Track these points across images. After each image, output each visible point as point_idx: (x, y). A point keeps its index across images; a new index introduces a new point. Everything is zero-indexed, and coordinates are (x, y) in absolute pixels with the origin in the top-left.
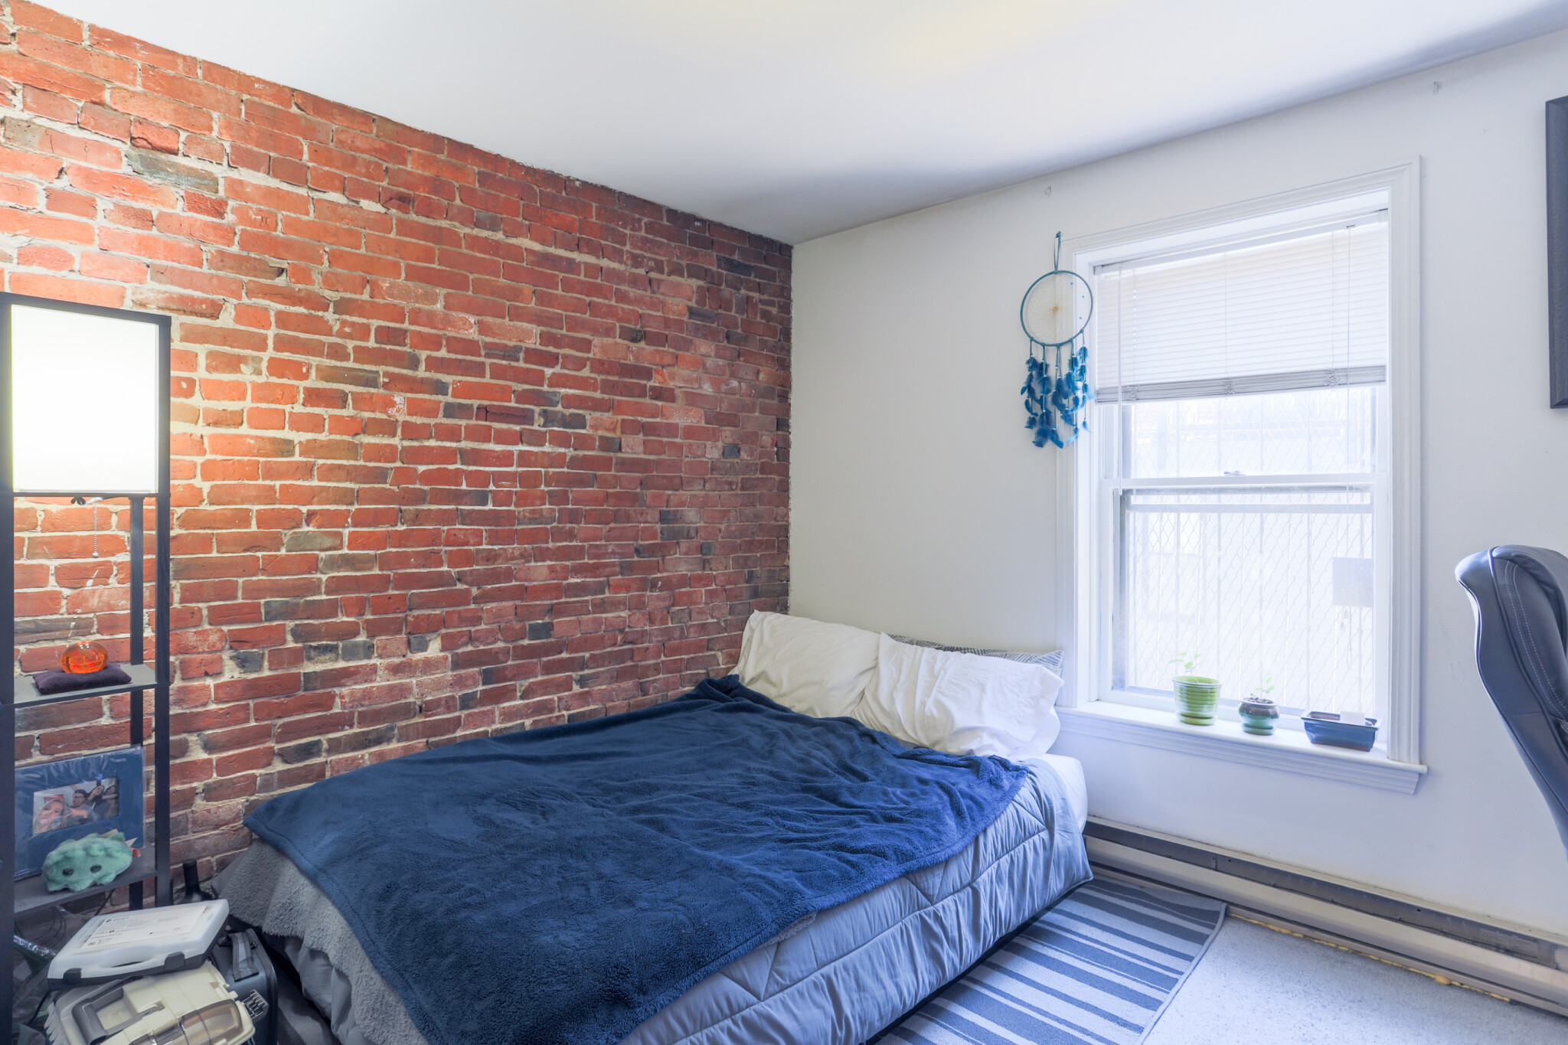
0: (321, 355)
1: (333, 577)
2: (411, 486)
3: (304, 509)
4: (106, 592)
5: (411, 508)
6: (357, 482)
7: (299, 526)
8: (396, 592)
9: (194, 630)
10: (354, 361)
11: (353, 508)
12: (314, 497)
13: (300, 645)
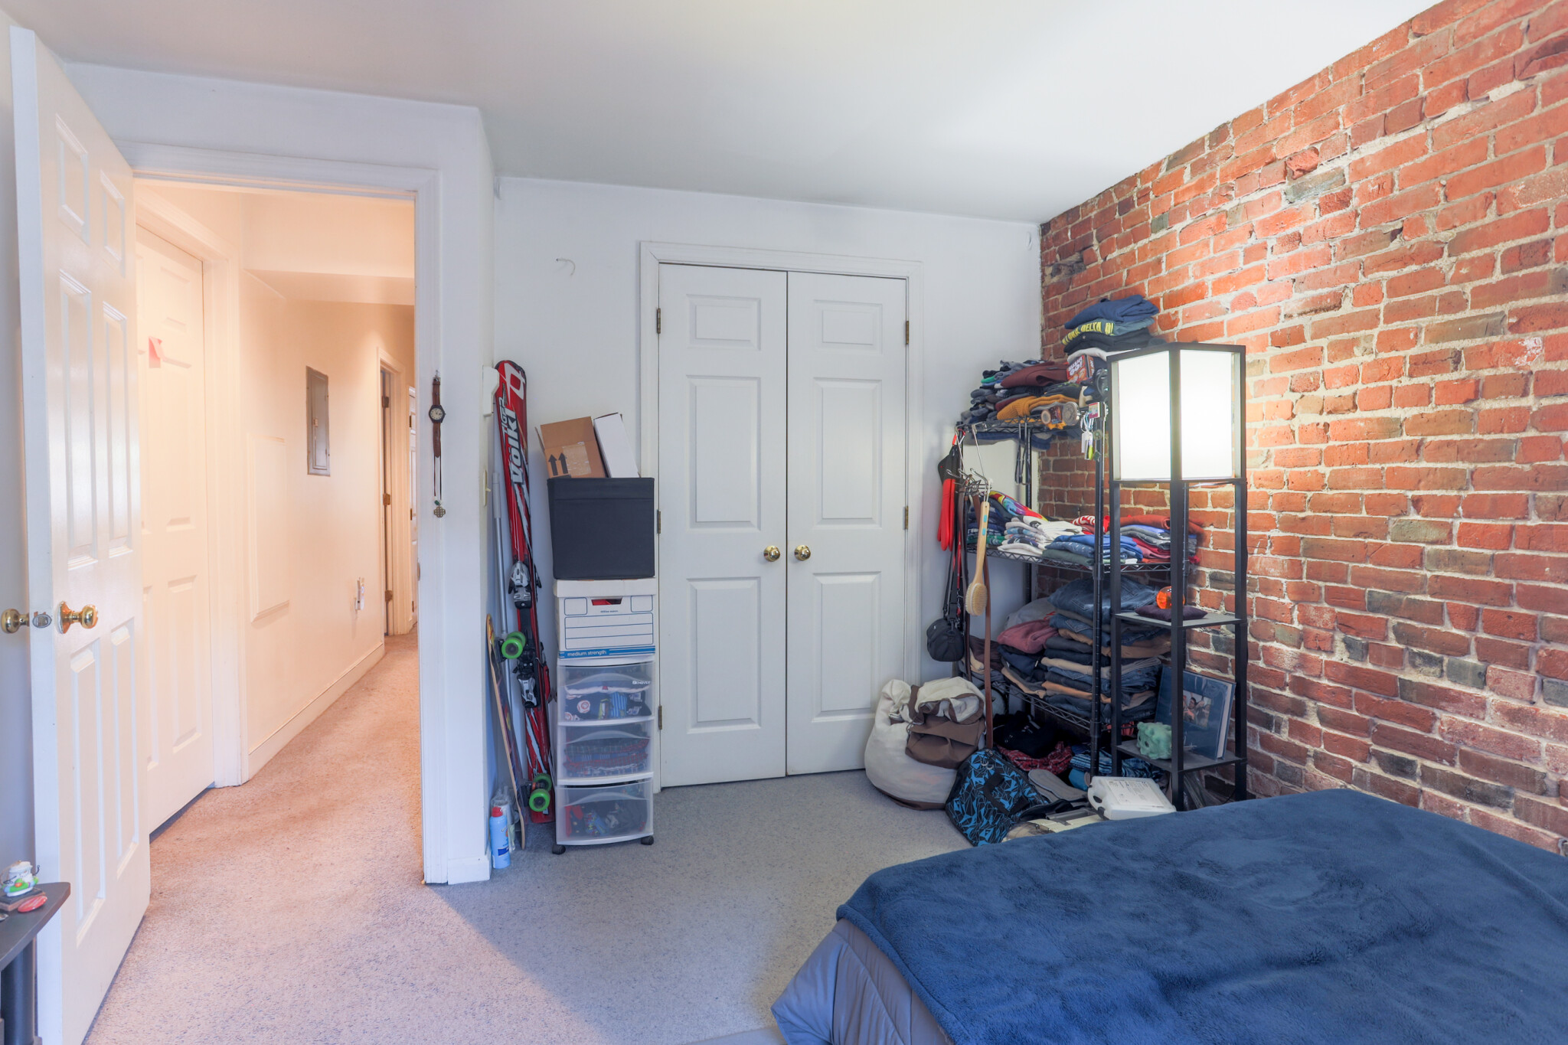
0: (1432, 312)
1: (1437, 576)
2: (1549, 463)
3: (1410, 494)
4: (1264, 560)
5: (1550, 494)
6: (1471, 461)
7: (1404, 513)
8: (1524, 611)
9: (1315, 605)
10: (1472, 308)
11: (1464, 494)
12: (1420, 481)
13: (1401, 646)
